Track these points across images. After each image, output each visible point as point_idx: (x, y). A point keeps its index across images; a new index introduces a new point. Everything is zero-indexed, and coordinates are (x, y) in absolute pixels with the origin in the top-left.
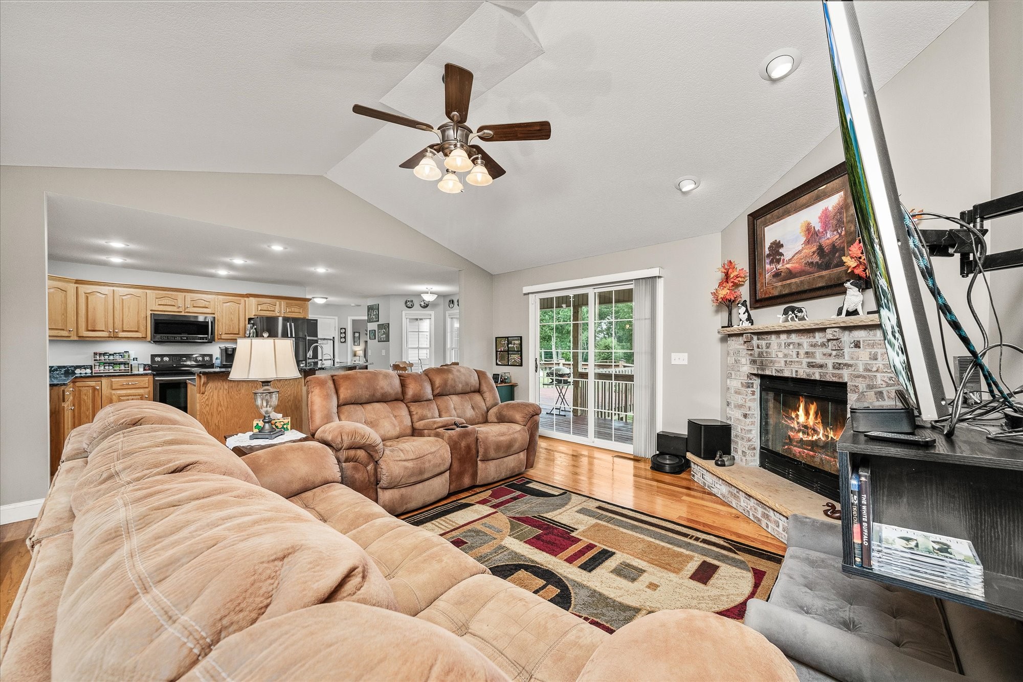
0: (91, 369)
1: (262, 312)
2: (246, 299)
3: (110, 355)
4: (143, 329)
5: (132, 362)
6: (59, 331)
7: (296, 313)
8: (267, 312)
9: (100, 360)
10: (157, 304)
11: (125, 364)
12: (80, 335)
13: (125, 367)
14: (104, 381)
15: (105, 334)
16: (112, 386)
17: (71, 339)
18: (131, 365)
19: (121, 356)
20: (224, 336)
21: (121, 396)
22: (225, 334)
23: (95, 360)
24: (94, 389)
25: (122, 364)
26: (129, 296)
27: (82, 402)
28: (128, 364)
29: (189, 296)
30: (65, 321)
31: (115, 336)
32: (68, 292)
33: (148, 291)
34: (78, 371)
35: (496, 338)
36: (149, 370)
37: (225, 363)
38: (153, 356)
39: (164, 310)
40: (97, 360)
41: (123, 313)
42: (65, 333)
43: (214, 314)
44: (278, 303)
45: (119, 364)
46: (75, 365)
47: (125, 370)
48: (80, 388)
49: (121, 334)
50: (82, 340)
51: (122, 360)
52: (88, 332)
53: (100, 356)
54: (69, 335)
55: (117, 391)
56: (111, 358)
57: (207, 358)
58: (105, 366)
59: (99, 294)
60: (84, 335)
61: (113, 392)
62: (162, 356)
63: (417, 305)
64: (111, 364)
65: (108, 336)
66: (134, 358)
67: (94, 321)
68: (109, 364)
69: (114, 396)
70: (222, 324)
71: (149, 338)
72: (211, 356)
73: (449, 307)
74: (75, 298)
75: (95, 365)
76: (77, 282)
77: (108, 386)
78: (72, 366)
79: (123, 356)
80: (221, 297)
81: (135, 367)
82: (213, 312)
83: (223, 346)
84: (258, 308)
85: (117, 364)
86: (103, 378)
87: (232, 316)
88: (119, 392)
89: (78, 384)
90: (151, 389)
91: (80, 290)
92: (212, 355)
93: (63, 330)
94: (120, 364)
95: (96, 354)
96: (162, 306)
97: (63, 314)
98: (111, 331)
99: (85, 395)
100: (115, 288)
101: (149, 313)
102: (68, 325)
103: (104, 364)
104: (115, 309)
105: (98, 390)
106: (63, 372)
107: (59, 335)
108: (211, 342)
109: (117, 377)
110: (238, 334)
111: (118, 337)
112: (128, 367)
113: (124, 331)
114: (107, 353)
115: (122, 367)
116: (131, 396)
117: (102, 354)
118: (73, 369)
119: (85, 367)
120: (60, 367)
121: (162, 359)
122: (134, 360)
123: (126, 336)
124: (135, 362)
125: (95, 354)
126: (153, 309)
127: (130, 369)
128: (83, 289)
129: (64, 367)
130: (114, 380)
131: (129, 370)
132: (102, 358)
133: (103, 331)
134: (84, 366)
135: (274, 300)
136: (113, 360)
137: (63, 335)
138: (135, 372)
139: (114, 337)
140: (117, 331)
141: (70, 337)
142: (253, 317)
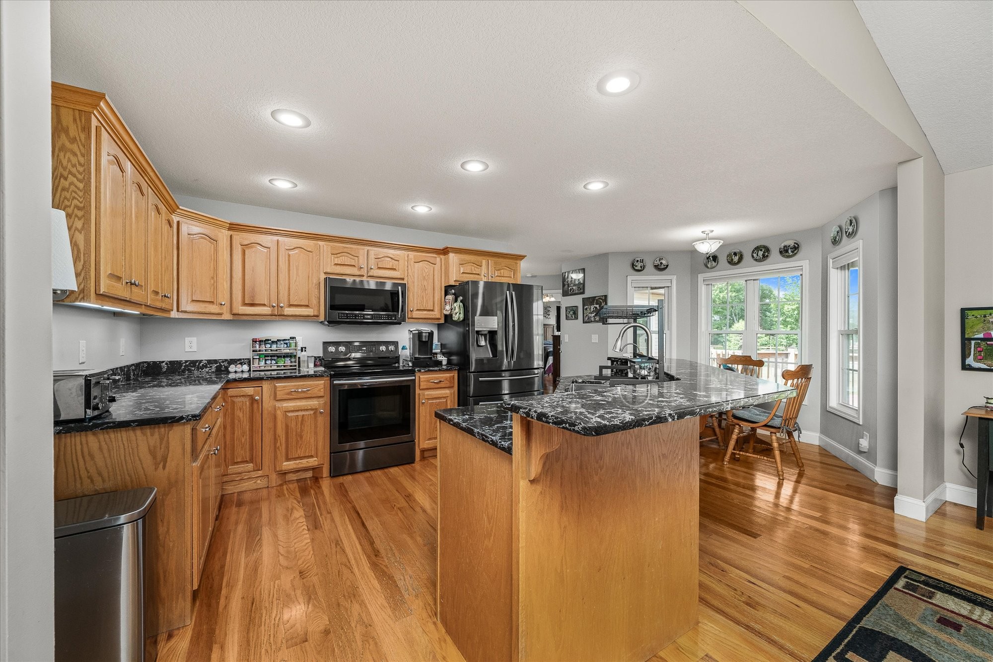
0: (249, 365)
1: (465, 275)
2: (441, 256)
3: (273, 342)
4: (315, 303)
5: (299, 354)
6: (207, 305)
7: (506, 277)
8: (471, 275)
9: (260, 351)
10: (333, 264)
11: (290, 356)
12: (235, 312)
13: (291, 362)
14: (266, 386)
15: (266, 310)
16: (275, 394)
17: (223, 317)
18: (299, 358)
19: (287, 344)
20: (416, 314)
21: (289, 411)
22: (417, 310)
23: (254, 351)
24: (252, 400)
25: (287, 356)
26: (297, 251)
27: (236, 421)
28: (295, 356)
29: (374, 251)
30: (215, 288)
31: (279, 313)
32: (220, 243)
33: (321, 243)
34: (232, 368)
35: (963, 311)
36: (321, 365)
37: (417, 356)
38: (326, 344)
39: (342, 272)
40: (256, 351)
41: (289, 277)
42: (214, 309)
43: (403, 279)
44: (484, 262)
45: (284, 357)
46: (229, 358)
47: (291, 366)
48: (232, 398)
49: (288, 311)
50: (238, 321)
51: (288, 351)
52: (244, 308)
53: (260, 345)
54: (220, 312)
55: (282, 402)
56: (274, 347)
57: (392, 348)
58: (266, 360)
59: (259, 247)
60: (240, 312)
61: (278, 404)
62: (337, 344)
63: (650, 267)
64: (274, 356)
65: (270, 313)
66: (302, 348)
67: (253, 289)
68: (271, 356)
69: (278, 412)
70: (413, 295)
71: (322, 318)
72: (395, 344)
73: (708, 267)
74: (229, 253)
75: (253, 359)
76: (233, 227)
77: (271, 395)
78: (226, 360)
79: (288, 345)
80: (412, 254)
81: (304, 361)
82: (402, 277)
83: (414, 328)
84: (460, 271)
85: (281, 357)
86: (264, 382)
87: (425, 283)
88: (286, 404)
89: (231, 392)
90: (327, 399)
91: (234, 237)
92: (397, 342)
93: (212, 302)
94: (286, 356)
95: (256, 342)
96: (338, 267)
97: (213, 278)
98: (274, 305)
99: (240, 409)
100: (281, 239)
101: (323, 277)
102: (220, 295)
103: (265, 356)
104: (279, 269)
105: (257, 400)
106: (213, 370)
107: (207, 310)
108: (400, 324)
109: (283, 380)
110: (432, 310)
111: (284, 315)
112: (295, 362)
113: (291, 306)
114: (268, 340)
115: (288, 362)
116: (301, 410)
117: (262, 341)
118: (226, 364)
119: (240, 362)
120: (210, 362)
121: (337, 349)
122: (302, 351)
123: (294, 313)
124: (304, 353)
125: (254, 341)
126: (329, 271)
127: (297, 364)
128: (241, 238)
129: (215, 361)
130: (279, 384)
131: (296, 366)
132: (263, 347)
133: (264, 305)
134: (240, 359)
135: (479, 258)
136: (276, 351)
137: (213, 311)
138: (304, 370)
139: (279, 316)
140: (282, 305)
141: (221, 314)
142: (453, 284)
